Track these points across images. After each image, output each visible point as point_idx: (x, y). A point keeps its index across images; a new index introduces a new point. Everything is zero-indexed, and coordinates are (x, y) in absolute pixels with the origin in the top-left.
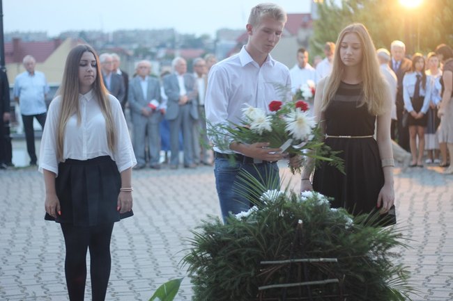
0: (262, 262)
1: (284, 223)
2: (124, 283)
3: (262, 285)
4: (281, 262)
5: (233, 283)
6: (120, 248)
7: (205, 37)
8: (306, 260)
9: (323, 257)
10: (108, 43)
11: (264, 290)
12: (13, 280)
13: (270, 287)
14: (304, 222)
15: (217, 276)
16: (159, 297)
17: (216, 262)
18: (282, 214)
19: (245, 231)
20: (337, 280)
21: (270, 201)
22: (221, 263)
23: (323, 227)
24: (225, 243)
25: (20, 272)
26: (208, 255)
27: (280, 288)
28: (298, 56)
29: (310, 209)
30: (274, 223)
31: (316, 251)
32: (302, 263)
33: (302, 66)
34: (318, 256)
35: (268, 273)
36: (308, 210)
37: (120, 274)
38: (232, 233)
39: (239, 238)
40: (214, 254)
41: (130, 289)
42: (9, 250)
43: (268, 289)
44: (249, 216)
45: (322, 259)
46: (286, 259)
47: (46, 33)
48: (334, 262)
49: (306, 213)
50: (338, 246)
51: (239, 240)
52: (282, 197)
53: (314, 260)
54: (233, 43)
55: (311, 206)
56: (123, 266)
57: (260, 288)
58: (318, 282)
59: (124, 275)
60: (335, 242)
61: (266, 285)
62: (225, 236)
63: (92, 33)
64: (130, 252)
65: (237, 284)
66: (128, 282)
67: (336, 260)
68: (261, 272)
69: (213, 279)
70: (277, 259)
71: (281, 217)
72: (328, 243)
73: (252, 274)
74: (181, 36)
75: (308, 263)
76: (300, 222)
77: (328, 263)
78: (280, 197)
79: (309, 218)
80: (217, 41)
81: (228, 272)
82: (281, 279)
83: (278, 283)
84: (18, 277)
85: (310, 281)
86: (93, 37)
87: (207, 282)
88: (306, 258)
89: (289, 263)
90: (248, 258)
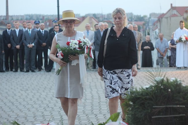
0: (154, 107)
1: (163, 91)
2: (102, 115)
3: (153, 116)
4: (161, 107)
5: (141, 115)
6: (102, 101)
7: (145, 16)
8: (172, 106)
9: (179, 105)
10: (105, 19)
11: (154, 118)
12: (57, 113)
13: (157, 117)
14: (171, 90)
15: (135, 112)
16: (111, 120)
17: (134, 106)
18: (162, 87)
19: (147, 93)
20: (184, 115)
21: (157, 82)
22: (137, 107)
23: (179, 93)
24: (139, 98)
25: (61, 110)
26: (132, 103)
27: (161, 118)
28: (180, 24)
29: (174, 85)
30: (159, 91)
31: (176, 102)
32: (170, 107)
33: (182, 28)
34: (177, 104)
35: (156, 111)
36: (173, 86)
37: (101, 112)
38: (142, 94)
39: (144, 96)
40: (134, 103)
41: (104, 118)
42: (57, 101)
43: (156, 118)
44: (149, 88)
45: (178, 106)
46: (164, 105)
47: (79, 14)
48: (183, 107)
49: (172, 87)
50: (185, 101)
51: (144, 97)
52: (163, 80)
53: (175, 106)
54: (156, 19)
55: (174, 84)
56: (102, 109)
57: (153, 117)
58: (176, 116)
59: (102, 112)
60: (184, 99)
61: (155, 116)
62: (139, 96)
63: (98, 14)
64: (106, 103)
65: (143, 115)
66: (104, 115)
67: (184, 106)
68: (153, 111)
69: (133, 113)
70: (160, 106)
71: (162, 88)
72: (181, 99)
73: (149, 111)
74: (135, 16)
75: (173, 107)
76: (170, 90)
77: (181, 107)
78: (162, 80)
79: (173, 89)
80: (150, 18)
81: (139, 110)
82: (161, 114)
83: (160, 115)
84: (60, 112)
85: (173, 114)
86: (99, 16)
87: (131, 114)
88: (172, 105)
89: (164, 107)
90: (148, 105)
